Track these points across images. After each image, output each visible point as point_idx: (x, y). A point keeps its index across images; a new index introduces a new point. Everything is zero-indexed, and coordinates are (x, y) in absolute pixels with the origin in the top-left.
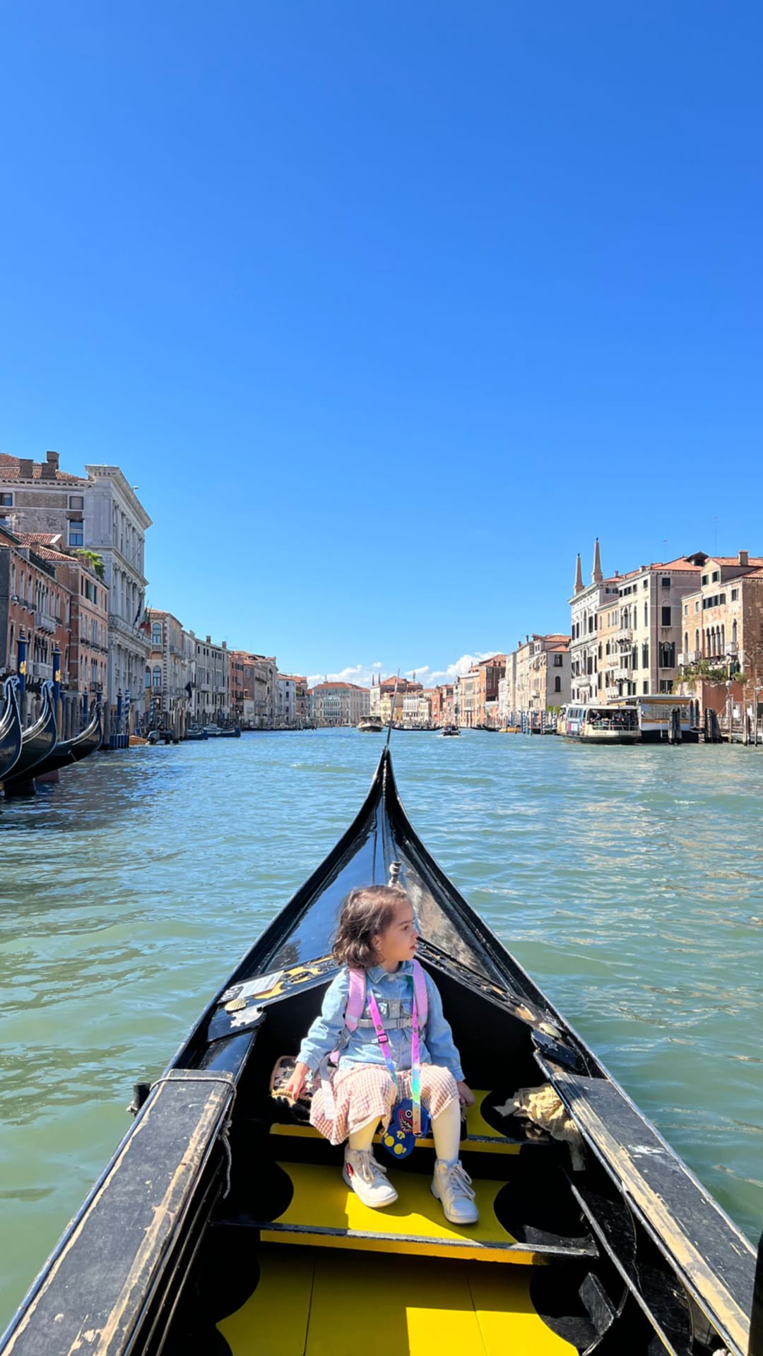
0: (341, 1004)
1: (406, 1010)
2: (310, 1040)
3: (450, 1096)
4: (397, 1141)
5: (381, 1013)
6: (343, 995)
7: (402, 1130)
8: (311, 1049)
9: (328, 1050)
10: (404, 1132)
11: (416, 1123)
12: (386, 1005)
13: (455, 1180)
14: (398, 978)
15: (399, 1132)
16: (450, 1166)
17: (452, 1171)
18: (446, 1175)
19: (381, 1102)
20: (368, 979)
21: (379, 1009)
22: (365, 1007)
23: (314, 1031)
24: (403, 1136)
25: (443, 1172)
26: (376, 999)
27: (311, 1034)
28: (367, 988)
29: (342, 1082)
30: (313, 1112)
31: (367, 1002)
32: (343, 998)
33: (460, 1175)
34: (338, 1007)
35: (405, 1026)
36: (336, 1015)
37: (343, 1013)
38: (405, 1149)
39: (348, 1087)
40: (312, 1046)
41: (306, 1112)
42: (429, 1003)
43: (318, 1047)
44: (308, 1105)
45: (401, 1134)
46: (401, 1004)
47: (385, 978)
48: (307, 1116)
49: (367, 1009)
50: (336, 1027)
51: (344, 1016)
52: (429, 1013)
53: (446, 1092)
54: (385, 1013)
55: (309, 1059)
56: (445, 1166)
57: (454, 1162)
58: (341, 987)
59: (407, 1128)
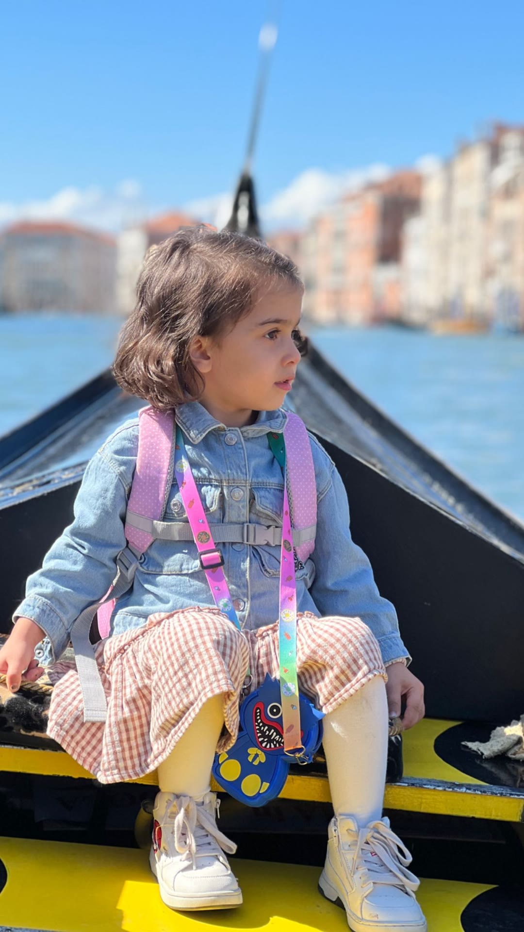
0: (117, 487)
1: (265, 505)
2: (47, 574)
3: (365, 668)
4: (247, 769)
5: (206, 509)
6: (123, 468)
7: (258, 745)
8: (49, 591)
9: (91, 599)
10: (264, 750)
11: (291, 727)
12: (217, 492)
13: (374, 854)
14: (247, 440)
15: (252, 751)
16: (362, 826)
17: (368, 835)
18: (355, 843)
19: (218, 667)
20: (178, 436)
21: (203, 499)
22: (171, 496)
23: (56, 557)
24: (262, 758)
25: (346, 839)
26: (196, 479)
27: (48, 564)
28: (177, 453)
29: (122, 650)
30: (53, 714)
31: (175, 485)
32: (121, 475)
33: (386, 845)
34: (110, 495)
35: (261, 541)
36: (105, 515)
37: (120, 509)
38: (266, 785)
39: (140, 656)
40: (50, 586)
41: (38, 714)
42: (320, 503)
43: (63, 589)
44: (42, 698)
45: (257, 755)
46: (251, 490)
47: (217, 434)
48: (42, 725)
49: (174, 501)
50: (108, 545)
51: (123, 519)
52: (320, 526)
53: (355, 661)
54: (214, 507)
55: (43, 611)
56: (352, 825)
57: (372, 818)
58: (117, 452)
59: (270, 741)
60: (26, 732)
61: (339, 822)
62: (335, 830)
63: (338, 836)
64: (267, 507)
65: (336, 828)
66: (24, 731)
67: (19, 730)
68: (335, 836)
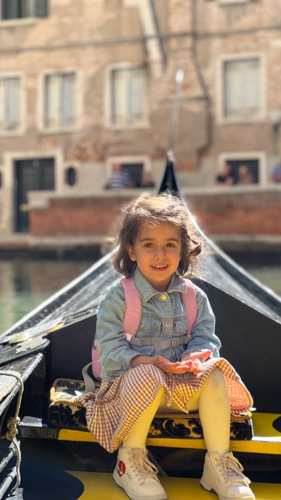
16: (222, 456)
56: (217, 457)
57: (225, 453)
60: (84, 426)
61: (211, 455)
62: (209, 459)
63: (211, 462)
64: (181, 329)
65: (210, 458)
66: (83, 425)
67: (81, 426)
68: (210, 462)
